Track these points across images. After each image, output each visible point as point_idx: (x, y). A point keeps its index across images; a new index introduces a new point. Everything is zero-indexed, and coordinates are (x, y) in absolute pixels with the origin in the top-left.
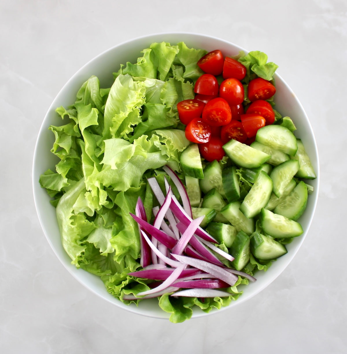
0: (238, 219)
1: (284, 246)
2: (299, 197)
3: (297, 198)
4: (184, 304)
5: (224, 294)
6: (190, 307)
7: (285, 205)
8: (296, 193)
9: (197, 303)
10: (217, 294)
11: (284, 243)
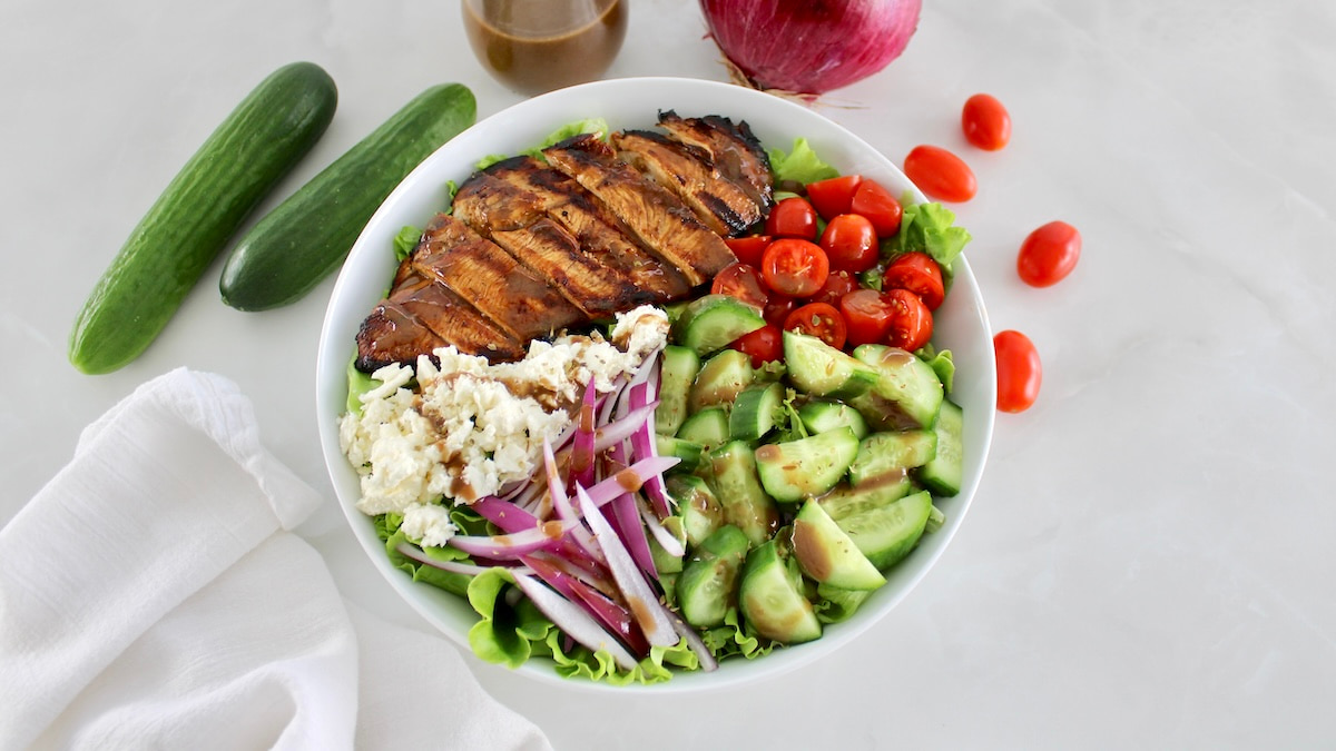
0: (742, 486)
1: (823, 626)
2: (903, 519)
3: (900, 519)
4: (520, 627)
5: (626, 659)
6: (530, 641)
7: (864, 524)
8: (899, 509)
9: (552, 643)
10: (609, 650)
11: (825, 619)
